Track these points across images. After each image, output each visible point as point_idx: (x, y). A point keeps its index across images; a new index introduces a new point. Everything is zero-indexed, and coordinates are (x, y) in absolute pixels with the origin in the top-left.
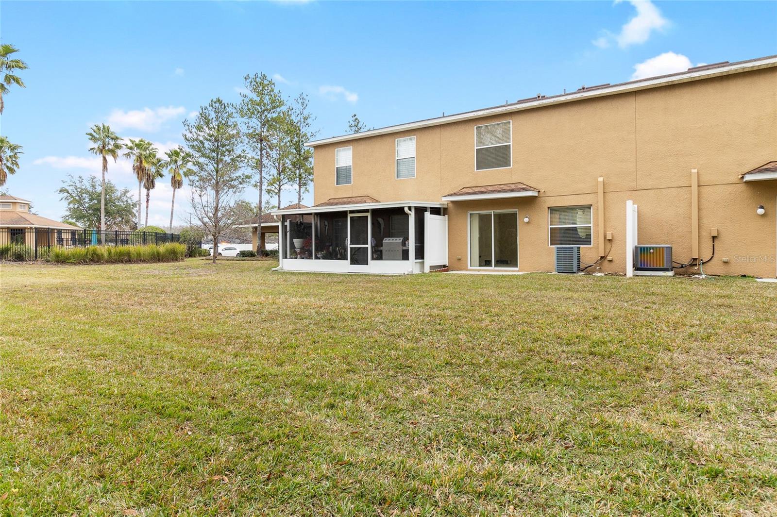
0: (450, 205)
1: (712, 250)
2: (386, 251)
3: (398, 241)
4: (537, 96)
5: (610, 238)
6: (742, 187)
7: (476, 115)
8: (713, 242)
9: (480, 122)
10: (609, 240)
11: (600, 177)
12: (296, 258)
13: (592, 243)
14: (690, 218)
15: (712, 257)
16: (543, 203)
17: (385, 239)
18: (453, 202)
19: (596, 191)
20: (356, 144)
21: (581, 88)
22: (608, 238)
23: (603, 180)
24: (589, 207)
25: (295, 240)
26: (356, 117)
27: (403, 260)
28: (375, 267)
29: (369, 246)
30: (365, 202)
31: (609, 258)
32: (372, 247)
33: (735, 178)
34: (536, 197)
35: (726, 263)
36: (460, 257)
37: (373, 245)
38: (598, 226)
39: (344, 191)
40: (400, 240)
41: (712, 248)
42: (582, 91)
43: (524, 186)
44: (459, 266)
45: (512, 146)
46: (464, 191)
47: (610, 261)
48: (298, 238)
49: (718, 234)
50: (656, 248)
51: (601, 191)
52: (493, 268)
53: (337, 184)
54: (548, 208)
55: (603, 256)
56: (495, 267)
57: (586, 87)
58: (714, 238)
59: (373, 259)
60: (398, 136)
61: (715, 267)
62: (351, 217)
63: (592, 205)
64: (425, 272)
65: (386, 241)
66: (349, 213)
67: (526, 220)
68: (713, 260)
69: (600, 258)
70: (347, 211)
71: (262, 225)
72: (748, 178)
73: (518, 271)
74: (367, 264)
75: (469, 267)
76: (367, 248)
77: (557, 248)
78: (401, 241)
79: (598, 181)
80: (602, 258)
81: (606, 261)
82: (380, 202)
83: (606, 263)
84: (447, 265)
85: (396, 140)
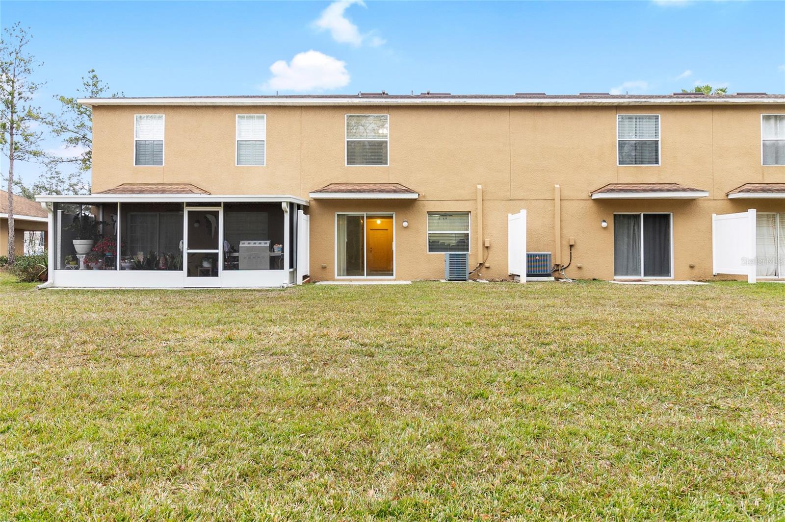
0: (313, 203)
1: (570, 258)
2: (245, 258)
3: (263, 245)
4: (381, 93)
5: (488, 246)
6: (590, 203)
7: (350, 102)
8: (571, 250)
9: (352, 110)
10: (487, 247)
11: (479, 184)
12: (77, 268)
13: (470, 249)
14: (553, 228)
15: (570, 263)
16: (422, 207)
17: (241, 242)
18: (316, 200)
19: (475, 199)
20: (171, 113)
21: (426, 92)
22: (486, 245)
23: (482, 188)
24: (467, 213)
25: (76, 242)
26: (94, 73)
27: (270, 269)
28: (227, 279)
29: (220, 251)
30: (192, 192)
31: (487, 265)
32: (224, 253)
33: (585, 195)
34: (415, 200)
35: (579, 268)
36: (325, 265)
37: (226, 250)
38: (477, 232)
39: (148, 174)
40: (266, 243)
41: (570, 255)
42: (427, 95)
43: (405, 188)
44: (324, 276)
45: (390, 142)
46: (333, 187)
47: (488, 268)
48: (81, 239)
49: (575, 243)
50: (541, 255)
51: (480, 198)
52: (365, 277)
53: (136, 165)
54: (428, 212)
55: (482, 262)
56: (367, 276)
57: (430, 93)
58: (571, 246)
59: (225, 268)
60: (241, 111)
61: (572, 272)
62: (189, 212)
63: (470, 212)
64: (298, 284)
65: (244, 244)
66: (186, 206)
67: (405, 224)
68: (570, 266)
69: (479, 264)
70: (183, 203)
71: (16, 217)
72: (595, 196)
73: (395, 280)
74: (217, 276)
75: (336, 277)
76: (217, 254)
77: (450, 255)
78: (268, 245)
79: (477, 188)
80: (481, 264)
81: (484, 267)
82: (210, 194)
83: (484, 269)
84: (309, 275)
85: (237, 115)
